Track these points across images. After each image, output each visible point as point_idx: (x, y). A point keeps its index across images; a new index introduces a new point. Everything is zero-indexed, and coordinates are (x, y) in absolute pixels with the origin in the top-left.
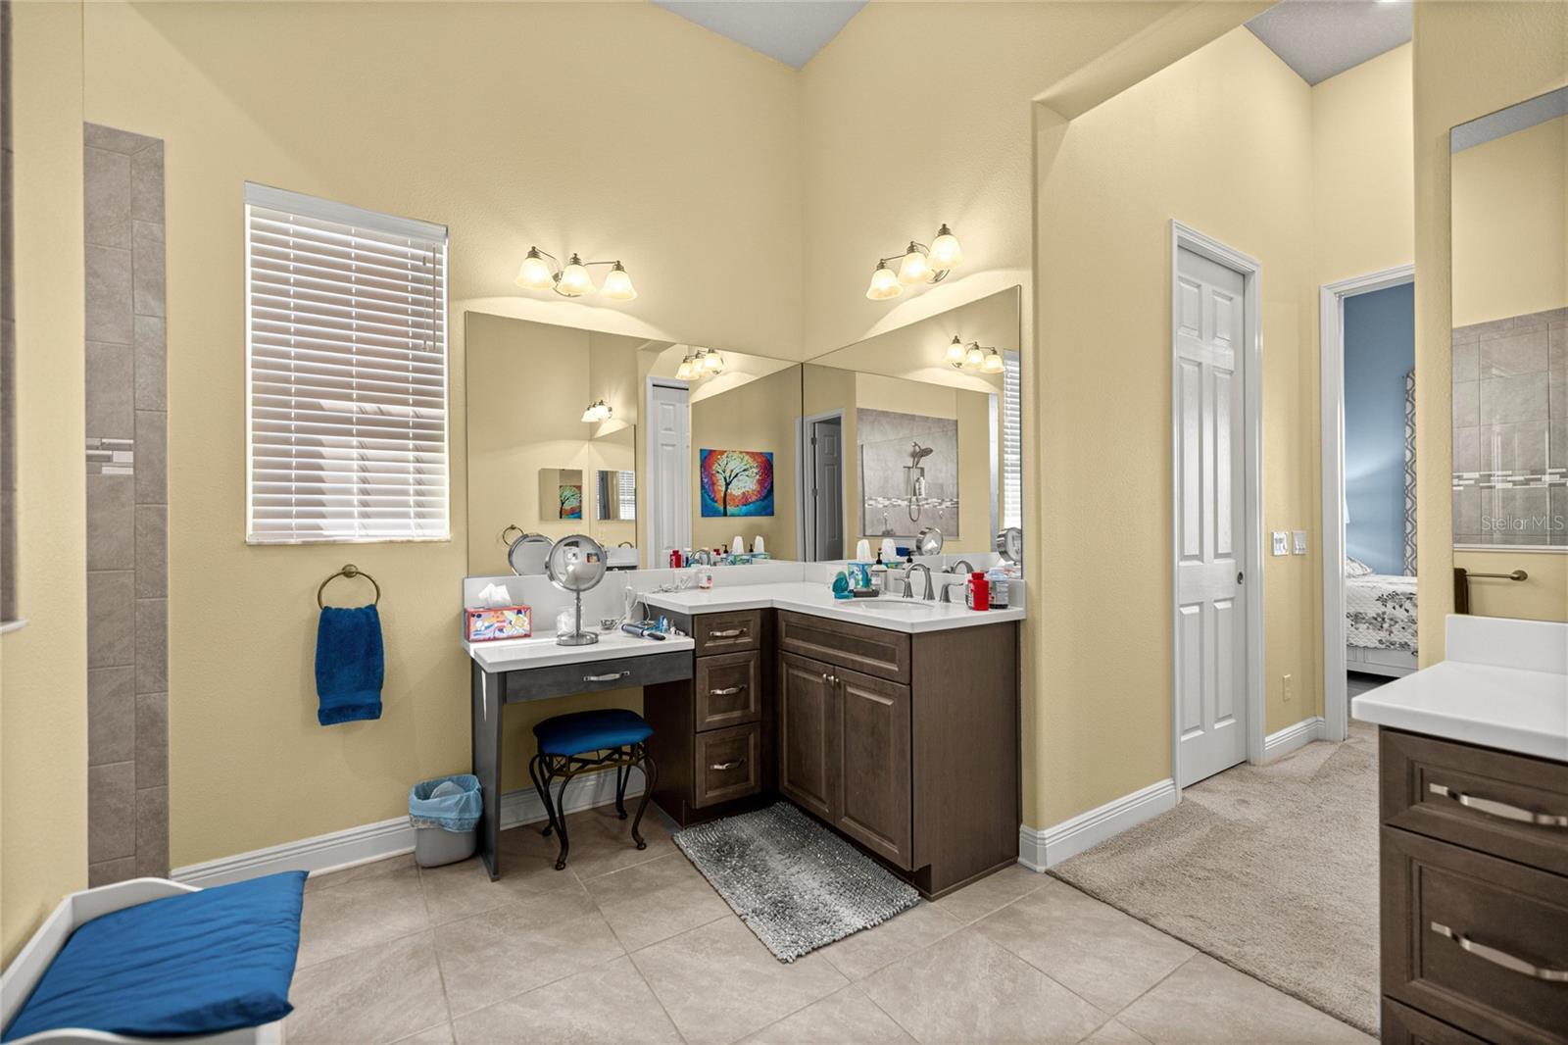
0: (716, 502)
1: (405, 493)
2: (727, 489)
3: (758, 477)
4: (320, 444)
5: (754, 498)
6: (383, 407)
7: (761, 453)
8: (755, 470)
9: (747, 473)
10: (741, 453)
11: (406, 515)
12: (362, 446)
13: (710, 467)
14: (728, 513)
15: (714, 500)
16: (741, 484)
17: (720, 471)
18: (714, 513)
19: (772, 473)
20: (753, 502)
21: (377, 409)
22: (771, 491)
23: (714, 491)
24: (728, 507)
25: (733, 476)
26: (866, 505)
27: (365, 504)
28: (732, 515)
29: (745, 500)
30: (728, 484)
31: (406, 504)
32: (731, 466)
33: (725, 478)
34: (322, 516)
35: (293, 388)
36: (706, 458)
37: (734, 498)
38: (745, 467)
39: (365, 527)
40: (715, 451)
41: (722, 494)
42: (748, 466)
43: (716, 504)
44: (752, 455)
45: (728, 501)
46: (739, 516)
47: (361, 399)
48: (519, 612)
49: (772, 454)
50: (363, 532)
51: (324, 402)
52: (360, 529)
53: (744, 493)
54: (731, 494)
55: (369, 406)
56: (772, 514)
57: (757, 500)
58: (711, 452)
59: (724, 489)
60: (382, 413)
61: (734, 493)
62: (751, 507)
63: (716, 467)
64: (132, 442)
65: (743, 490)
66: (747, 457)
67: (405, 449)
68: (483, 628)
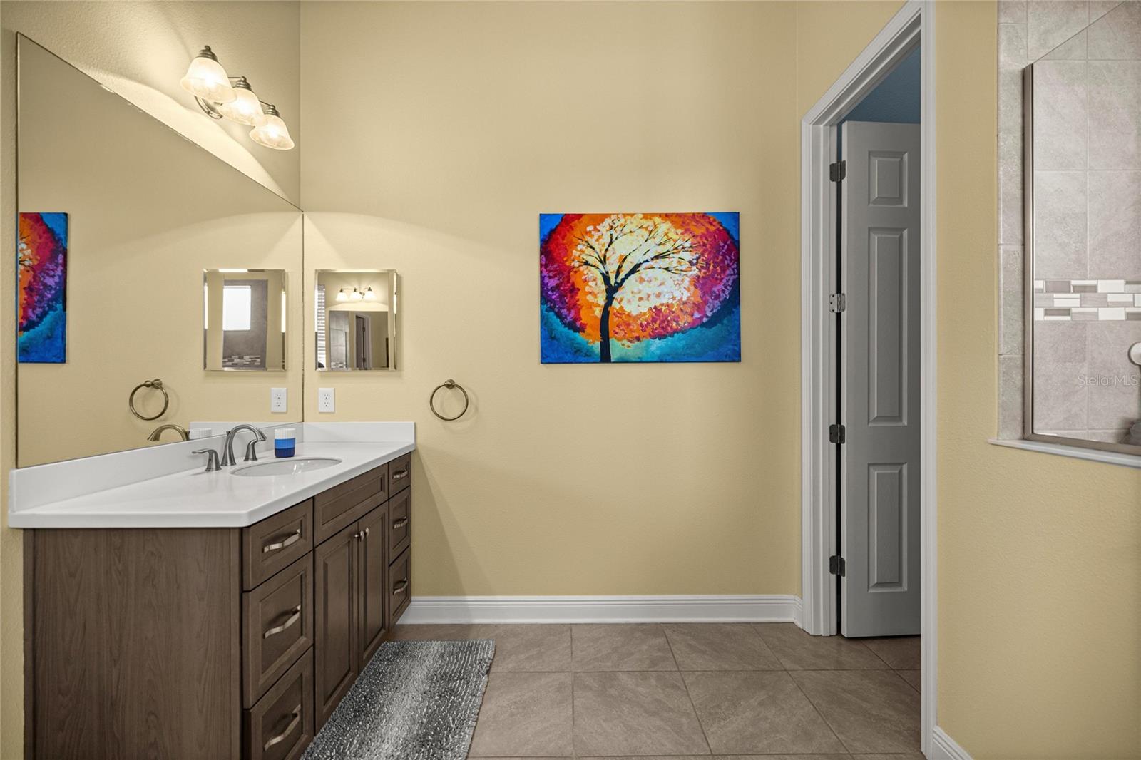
0: (581, 329)
2: (610, 299)
3: (695, 271)
5: (685, 321)
7: (704, 216)
8: (688, 256)
9: (664, 263)
10: (646, 216)
13: (567, 251)
14: (614, 357)
15: (575, 326)
16: (646, 289)
17: (591, 260)
18: (578, 355)
19: (737, 260)
20: (683, 331)
22: (733, 302)
23: (575, 307)
24: (613, 341)
25: (627, 267)
26: (1039, 315)
28: (623, 361)
29: (659, 325)
30: (611, 291)
32: (619, 248)
33: (606, 278)
36: (553, 231)
37: (627, 324)
38: (662, 249)
40: (579, 216)
41: (598, 312)
42: (669, 246)
43: (579, 337)
44: (681, 220)
45: (612, 327)
46: (643, 362)
49: (736, 216)
53: (657, 310)
54: (621, 313)
56: (735, 357)
57: (693, 326)
58: (568, 221)
59: (602, 300)
61: (627, 309)
62: (677, 341)
63: (580, 252)
65: (654, 302)
66: (664, 227)
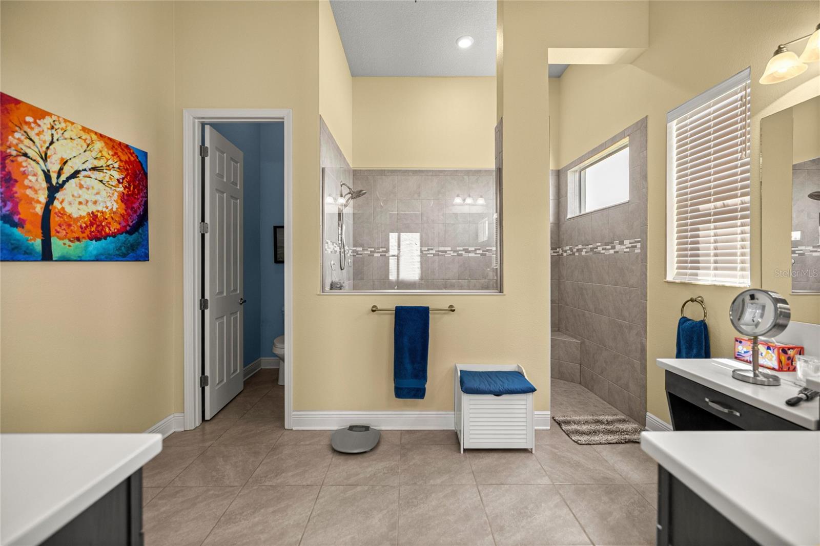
0: (20, 224)
1: (735, 255)
2: (51, 199)
3: (121, 189)
4: (698, 230)
6: (726, 202)
7: (127, 147)
8: (117, 175)
9: (99, 175)
10: (84, 129)
11: (735, 269)
12: (715, 228)
14: (56, 254)
15: (12, 220)
16: (86, 195)
17: (30, 153)
19: (147, 187)
20: (114, 235)
21: (722, 204)
22: (144, 217)
23: (12, 199)
24: (54, 240)
25: (68, 171)
27: (716, 262)
28: (64, 259)
29: (96, 228)
30: (53, 190)
31: (735, 262)
33: (47, 176)
34: (698, 268)
35: (689, 203)
37: (68, 222)
38: (97, 163)
39: (715, 276)
40: (16, 101)
41: (39, 209)
42: (102, 163)
43: (17, 232)
44: (111, 144)
45: (54, 226)
46: (80, 260)
47: (716, 200)
48: (769, 348)
49: (145, 155)
50: (714, 279)
51: (701, 207)
52: (713, 277)
54: (62, 213)
55: (719, 204)
56: (146, 258)
57: (120, 232)
59: (43, 197)
60: (724, 206)
61: (69, 210)
62: (109, 244)
63: (17, 140)
64: (640, 239)
65: (92, 208)
66: (99, 144)
67: (735, 226)
68: (743, 352)
